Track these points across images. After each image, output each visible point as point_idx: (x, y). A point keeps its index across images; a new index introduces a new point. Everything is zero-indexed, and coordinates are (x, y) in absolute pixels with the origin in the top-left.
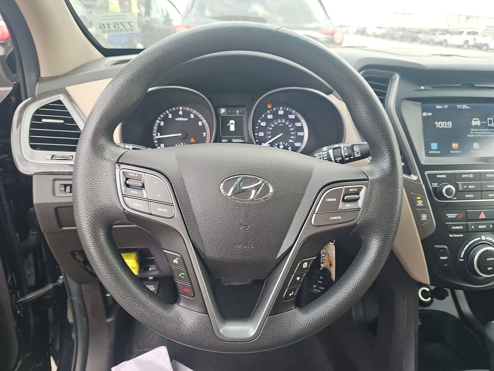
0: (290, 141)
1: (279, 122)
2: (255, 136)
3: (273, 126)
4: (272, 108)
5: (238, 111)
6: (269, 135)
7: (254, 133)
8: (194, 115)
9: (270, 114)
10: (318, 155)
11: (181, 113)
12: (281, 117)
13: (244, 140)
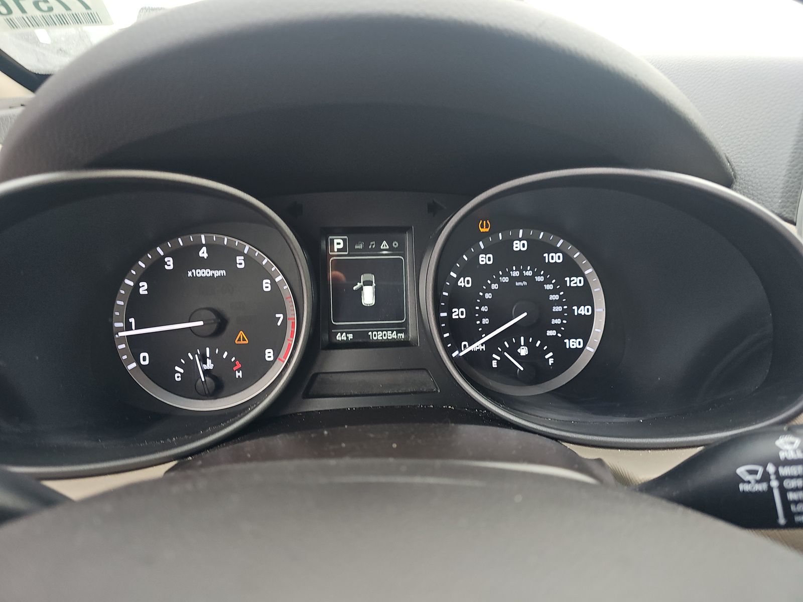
0: (551, 333)
1: (516, 274)
2: (439, 320)
3: (495, 286)
4: (493, 232)
5: (384, 245)
6: (483, 315)
7: (437, 310)
8: (247, 258)
9: (485, 252)
10: (752, 472)
11: (203, 253)
12: (521, 259)
13: (406, 332)
